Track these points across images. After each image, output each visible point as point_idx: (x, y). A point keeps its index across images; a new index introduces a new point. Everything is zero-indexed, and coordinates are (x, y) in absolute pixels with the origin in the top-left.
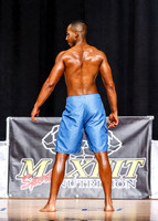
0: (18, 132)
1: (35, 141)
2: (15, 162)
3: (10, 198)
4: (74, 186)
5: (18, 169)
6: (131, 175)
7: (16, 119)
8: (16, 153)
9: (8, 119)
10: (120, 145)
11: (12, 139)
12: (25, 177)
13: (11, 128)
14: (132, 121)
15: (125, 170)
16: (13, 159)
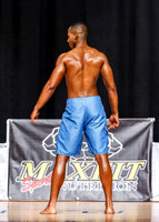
0: (18, 134)
1: (35, 143)
2: (15, 164)
3: (10, 201)
4: (75, 189)
5: (18, 171)
6: (131, 177)
7: (16, 121)
8: (16, 155)
9: (8, 121)
10: (121, 147)
11: (12, 141)
12: (25, 180)
13: (11, 130)
14: (133, 123)
15: (126, 172)
16: (13, 162)
